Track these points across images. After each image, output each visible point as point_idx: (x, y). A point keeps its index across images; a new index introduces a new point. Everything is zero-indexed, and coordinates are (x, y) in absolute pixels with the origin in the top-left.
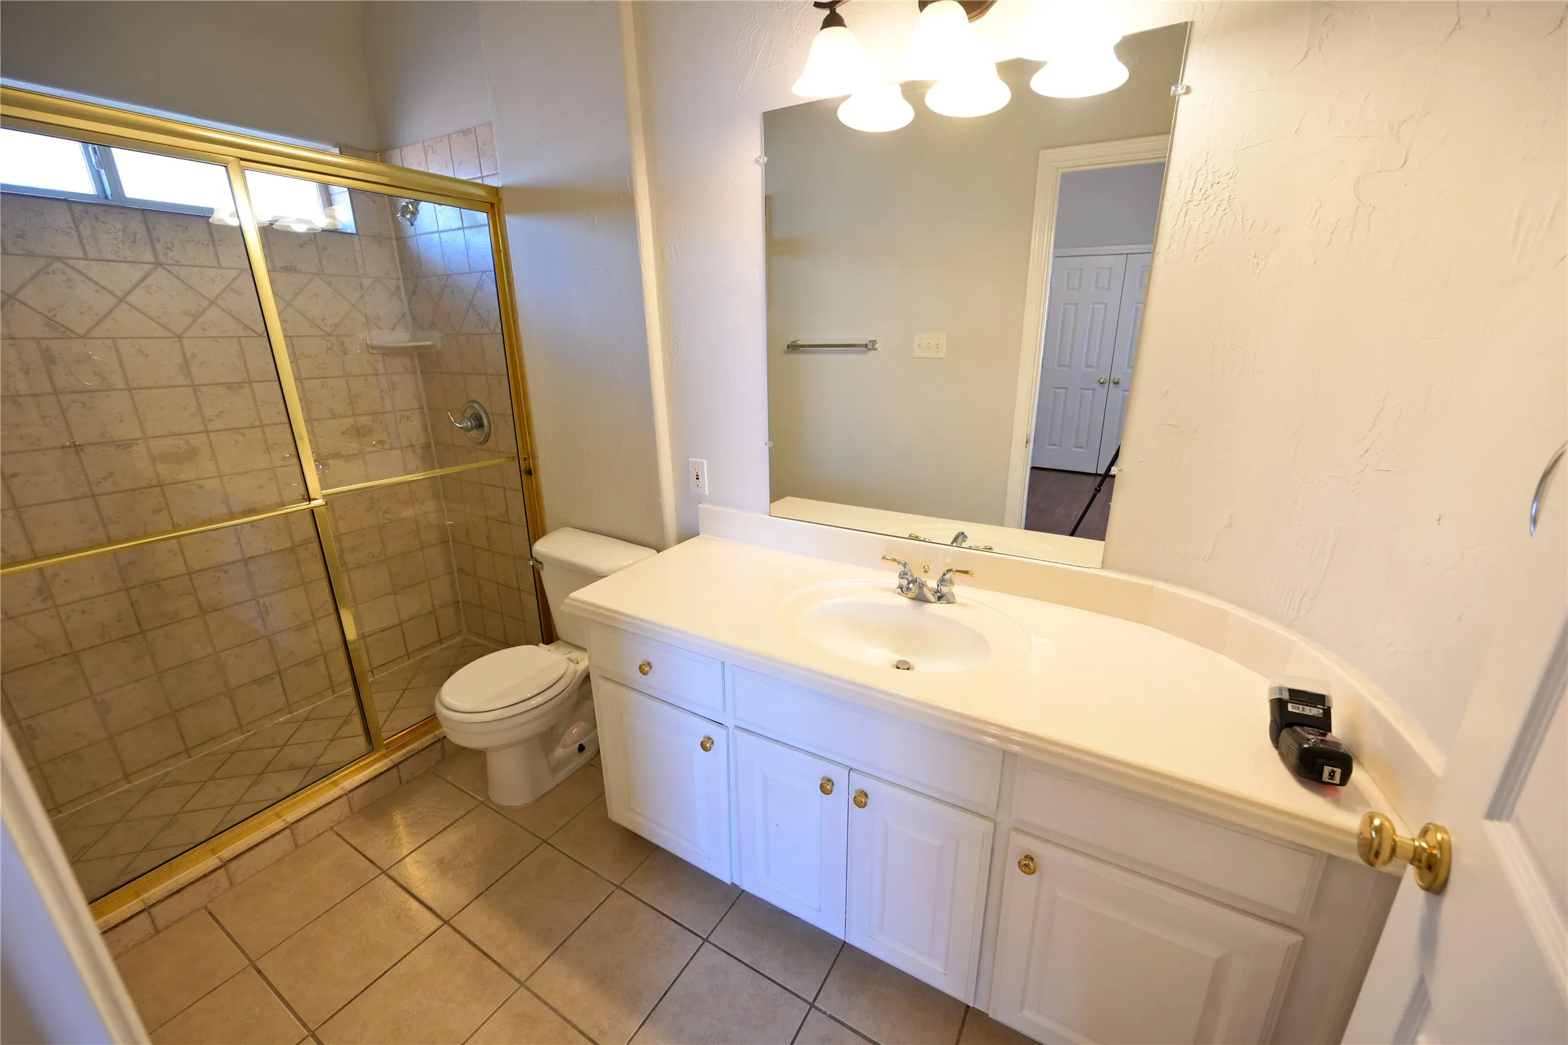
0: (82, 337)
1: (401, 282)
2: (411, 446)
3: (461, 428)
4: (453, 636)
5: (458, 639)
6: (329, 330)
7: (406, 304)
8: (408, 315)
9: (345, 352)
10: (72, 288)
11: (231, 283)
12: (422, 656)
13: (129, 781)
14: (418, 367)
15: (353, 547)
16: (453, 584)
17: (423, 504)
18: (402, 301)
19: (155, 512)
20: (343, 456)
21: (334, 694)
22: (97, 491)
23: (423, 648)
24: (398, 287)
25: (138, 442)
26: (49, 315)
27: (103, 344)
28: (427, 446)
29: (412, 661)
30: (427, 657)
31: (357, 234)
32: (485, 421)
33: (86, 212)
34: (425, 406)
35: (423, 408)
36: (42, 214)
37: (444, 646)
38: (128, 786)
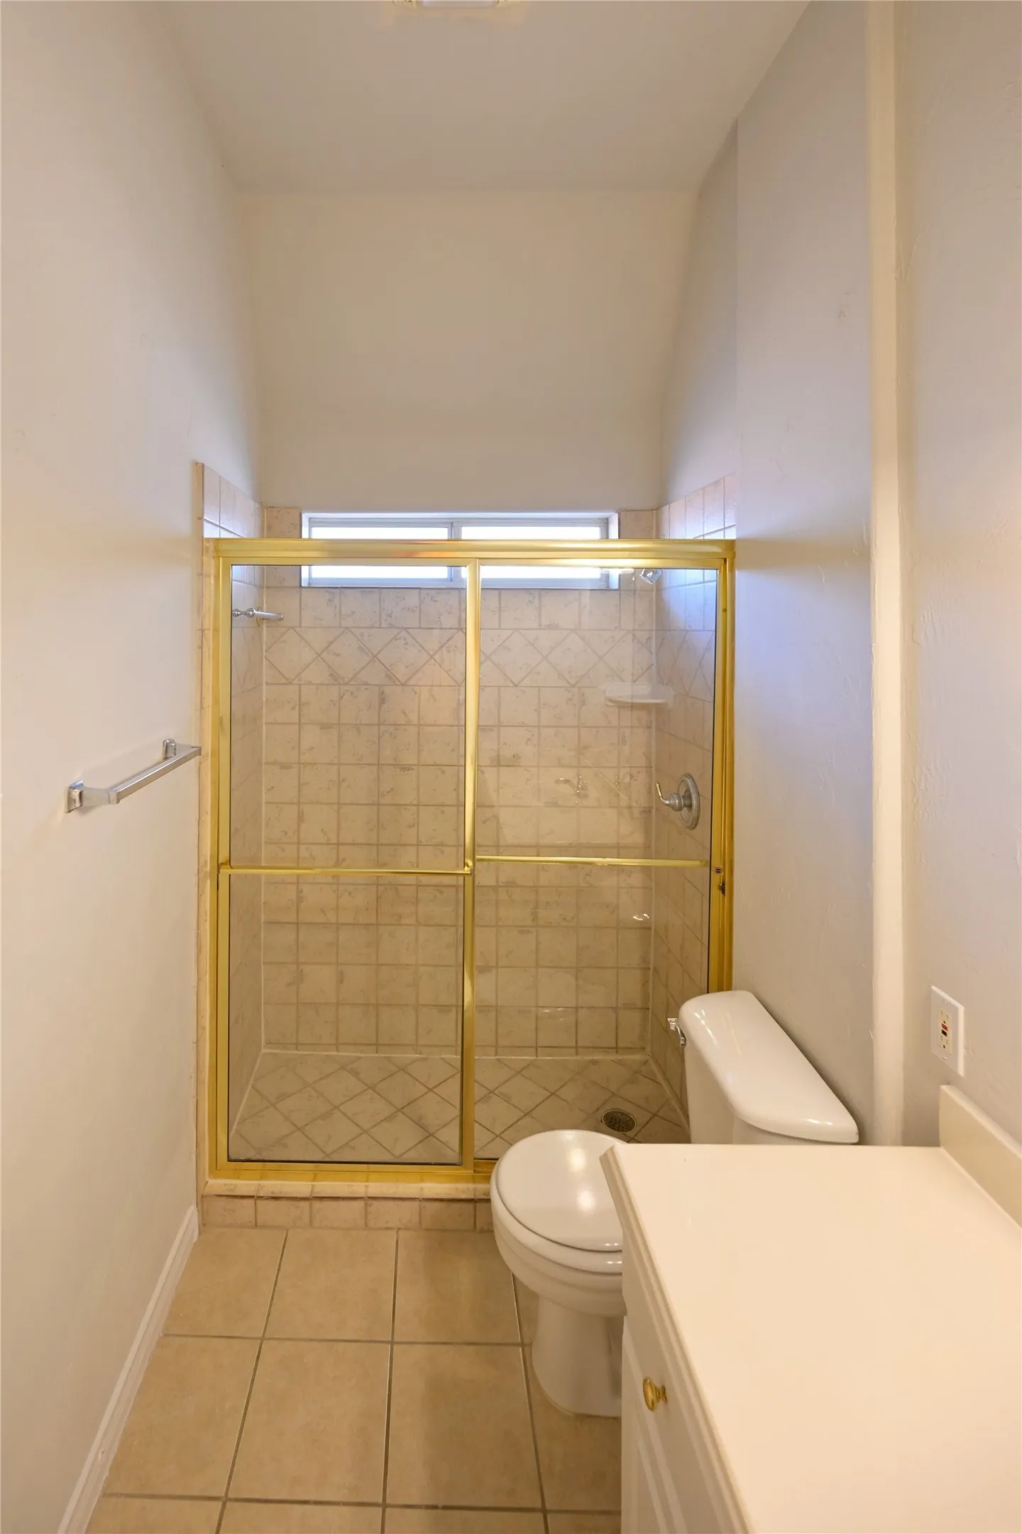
0: (402, 685)
1: (654, 633)
2: (630, 807)
3: (668, 805)
4: (630, 1050)
5: (637, 1057)
6: (573, 681)
7: (654, 657)
8: (654, 668)
9: (583, 703)
10: (407, 649)
11: (504, 641)
12: (591, 1058)
13: (337, 1050)
14: (654, 724)
15: (548, 903)
16: (645, 984)
17: (629, 876)
18: (651, 653)
19: (410, 826)
20: (560, 806)
21: (496, 1055)
22: (382, 801)
23: (596, 1048)
24: (649, 639)
25: (413, 767)
26: (389, 668)
27: (413, 690)
28: (647, 811)
29: (579, 1058)
30: (595, 1062)
31: (619, 589)
32: (694, 802)
33: (428, 594)
34: (654, 765)
35: (651, 767)
36: (404, 599)
37: (620, 1057)
38: (335, 1053)
